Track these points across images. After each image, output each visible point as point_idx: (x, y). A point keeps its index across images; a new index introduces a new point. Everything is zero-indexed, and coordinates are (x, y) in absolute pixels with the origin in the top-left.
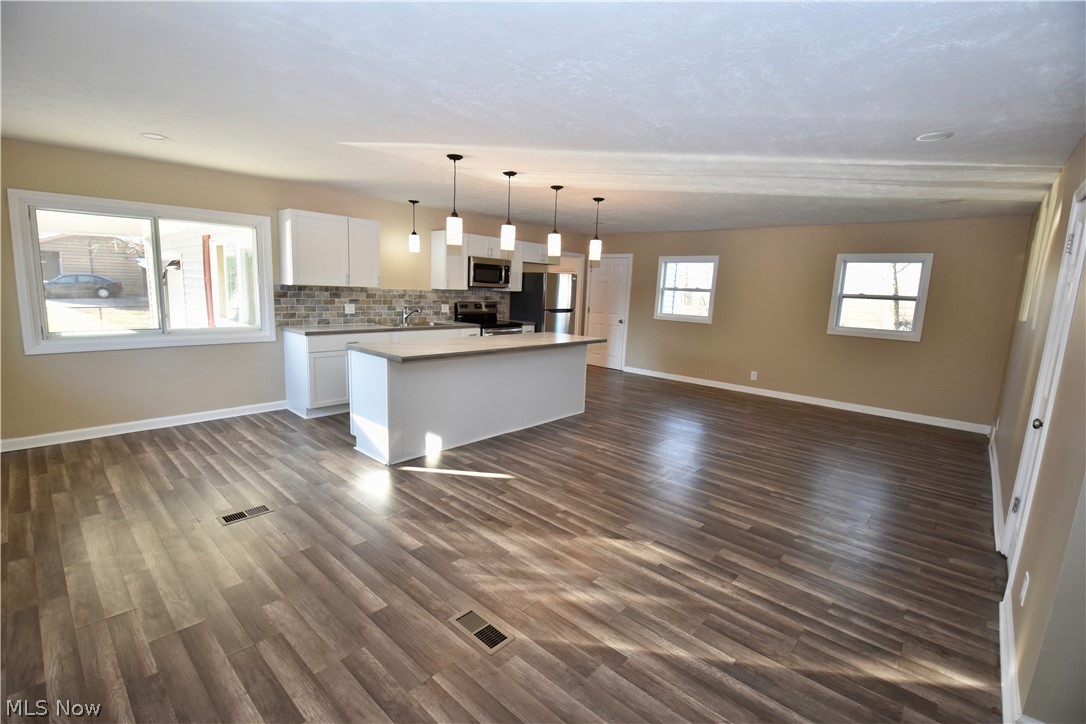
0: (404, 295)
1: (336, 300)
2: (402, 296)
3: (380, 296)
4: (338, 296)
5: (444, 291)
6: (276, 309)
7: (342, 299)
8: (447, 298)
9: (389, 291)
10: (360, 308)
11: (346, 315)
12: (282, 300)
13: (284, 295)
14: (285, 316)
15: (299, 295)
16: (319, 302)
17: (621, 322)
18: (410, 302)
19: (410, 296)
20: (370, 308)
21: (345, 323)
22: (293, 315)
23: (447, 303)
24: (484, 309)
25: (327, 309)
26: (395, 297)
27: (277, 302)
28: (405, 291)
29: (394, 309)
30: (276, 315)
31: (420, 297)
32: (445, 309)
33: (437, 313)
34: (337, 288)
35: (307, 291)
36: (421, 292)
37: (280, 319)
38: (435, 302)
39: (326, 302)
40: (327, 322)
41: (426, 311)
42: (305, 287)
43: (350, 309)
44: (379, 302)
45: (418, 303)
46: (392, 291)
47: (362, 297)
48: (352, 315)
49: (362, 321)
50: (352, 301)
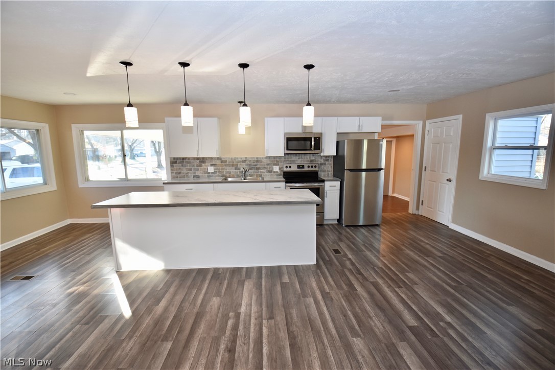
0: (246, 161)
1: (203, 164)
2: (244, 161)
3: (230, 162)
4: (204, 162)
5: (275, 157)
6: (171, 170)
7: (206, 164)
8: (277, 161)
9: (235, 159)
10: (217, 169)
11: (209, 173)
12: (174, 165)
13: (175, 162)
14: (176, 173)
15: (183, 162)
16: (193, 166)
17: (449, 180)
18: (250, 165)
19: (250, 161)
20: (223, 169)
21: (208, 177)
22: (180, 173)
23: (278, 165)
24: (306, 169)
25: (198, 170)
26: (239, 162)
27: (172, 166)
28: (246, 158)
29: (239, 169)
30: (172, 173)
31: (257, 161)
32: (276, 169)
33: (270, 172)
34: (203, 158)
35: (187, 160)
36: (257, 158)
37: (174, 174)
38: (268, 164)
39: (198, 166)
40: (198, 177)
41: (262, 170)
42: (186, 158)
43: (211, 169)
44: (229, 165)
45: (256, 165)
46: (237, 158)
47: (219, 162)
48: (212, 173)
49: (219, 176)
50: (212, 165)
